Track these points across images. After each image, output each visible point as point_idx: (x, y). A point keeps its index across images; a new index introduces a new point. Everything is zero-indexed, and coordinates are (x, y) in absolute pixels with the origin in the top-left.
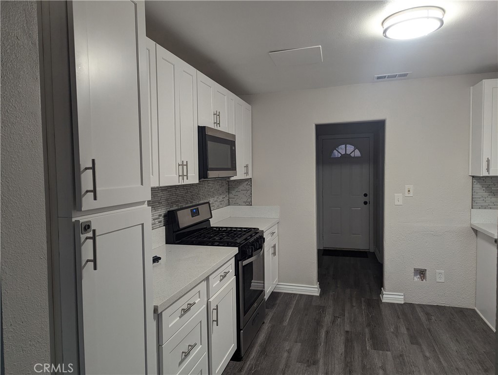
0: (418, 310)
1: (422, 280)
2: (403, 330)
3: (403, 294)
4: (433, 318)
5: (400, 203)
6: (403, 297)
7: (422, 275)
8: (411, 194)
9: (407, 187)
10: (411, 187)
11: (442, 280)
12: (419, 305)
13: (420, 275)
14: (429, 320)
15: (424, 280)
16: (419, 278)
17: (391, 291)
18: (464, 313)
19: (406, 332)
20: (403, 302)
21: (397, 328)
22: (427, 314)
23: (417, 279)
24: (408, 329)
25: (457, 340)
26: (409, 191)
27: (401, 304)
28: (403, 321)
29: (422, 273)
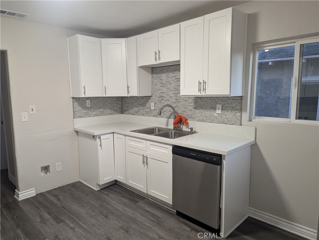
0: (48, 195)
1: (46, 174)
2: (47, 216)
3: (34, 189)
4: (60, 197)
5: (26, 120)
6: (34, 191)
7: (46, 170)
8: (34, 112)
9: (31, 107)
10: (34, 107)
11: (61, 169)
12: (46, 192)
13: (45, 171)
14: (59, 200)
15: (48, 173)
16: (44, 173)
17: (25, 190)
18: (76, 186)
19: (50, 217)
20: (35, 195)
21: (41, 217)
22: (56, 196)
23: (43, 174)
24: (49, 214)
25: (82, 205)
26: (32, 110)
27: (34, 197)
28: (43, 209)
29: (46, 169)
